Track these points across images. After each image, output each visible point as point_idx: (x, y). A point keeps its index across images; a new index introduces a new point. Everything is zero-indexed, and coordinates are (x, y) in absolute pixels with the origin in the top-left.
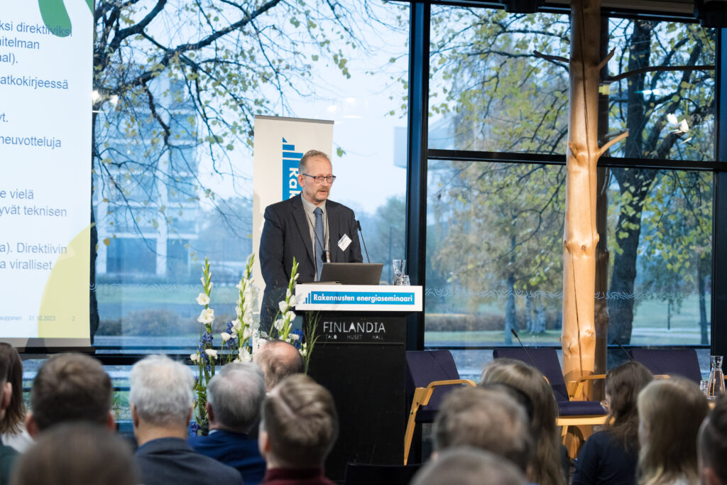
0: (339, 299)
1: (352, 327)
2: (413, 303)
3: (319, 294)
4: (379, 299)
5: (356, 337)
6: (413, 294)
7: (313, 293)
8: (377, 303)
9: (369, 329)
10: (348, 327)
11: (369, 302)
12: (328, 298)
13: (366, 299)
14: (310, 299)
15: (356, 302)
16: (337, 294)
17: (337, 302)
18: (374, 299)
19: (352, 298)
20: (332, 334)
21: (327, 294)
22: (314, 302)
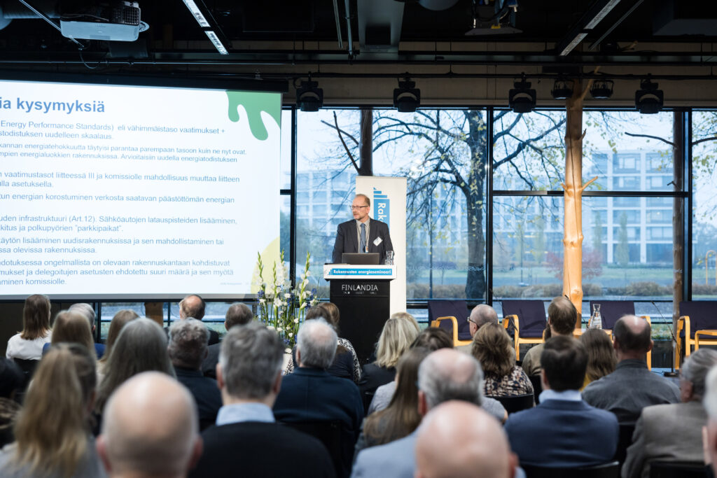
0: (348, 272)
1: (358, 287)
2: (391, 274)
3: (337, 270)
4: (371, 272)
5: (361, 293)
6: (391, 270)
7: (333, 269)
8: (370, 274)
9: (369, 288)
10: (356, 288)
11: (365, 274)
12: (342, 272)
13: (364, 272)
14: (332, 272)
15: (357, 274)
16: (347, 270)
17: (347, 274)
18: (368, 272)
19: (356, 272)
20: (347, 291)
21: (341, 270)
22: (334, 274)
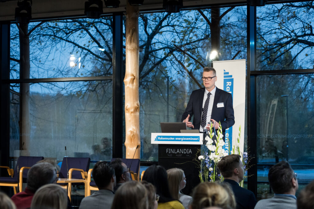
0: (168, 139)
1: (178, 151)
4: (185, 139)
5: (180, 155)
6: (199, 137)
7: (158, 136)
9: (185, 152)
11: (180, 140)
12: (164, 139)
14: (157, 139)
19: (174, 139)
22: (159, 140)
